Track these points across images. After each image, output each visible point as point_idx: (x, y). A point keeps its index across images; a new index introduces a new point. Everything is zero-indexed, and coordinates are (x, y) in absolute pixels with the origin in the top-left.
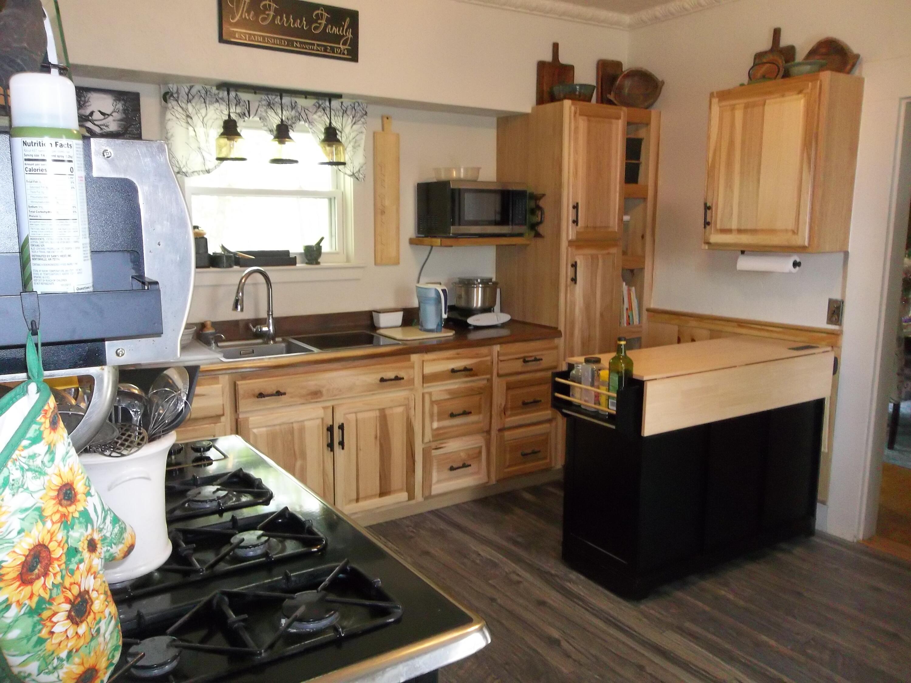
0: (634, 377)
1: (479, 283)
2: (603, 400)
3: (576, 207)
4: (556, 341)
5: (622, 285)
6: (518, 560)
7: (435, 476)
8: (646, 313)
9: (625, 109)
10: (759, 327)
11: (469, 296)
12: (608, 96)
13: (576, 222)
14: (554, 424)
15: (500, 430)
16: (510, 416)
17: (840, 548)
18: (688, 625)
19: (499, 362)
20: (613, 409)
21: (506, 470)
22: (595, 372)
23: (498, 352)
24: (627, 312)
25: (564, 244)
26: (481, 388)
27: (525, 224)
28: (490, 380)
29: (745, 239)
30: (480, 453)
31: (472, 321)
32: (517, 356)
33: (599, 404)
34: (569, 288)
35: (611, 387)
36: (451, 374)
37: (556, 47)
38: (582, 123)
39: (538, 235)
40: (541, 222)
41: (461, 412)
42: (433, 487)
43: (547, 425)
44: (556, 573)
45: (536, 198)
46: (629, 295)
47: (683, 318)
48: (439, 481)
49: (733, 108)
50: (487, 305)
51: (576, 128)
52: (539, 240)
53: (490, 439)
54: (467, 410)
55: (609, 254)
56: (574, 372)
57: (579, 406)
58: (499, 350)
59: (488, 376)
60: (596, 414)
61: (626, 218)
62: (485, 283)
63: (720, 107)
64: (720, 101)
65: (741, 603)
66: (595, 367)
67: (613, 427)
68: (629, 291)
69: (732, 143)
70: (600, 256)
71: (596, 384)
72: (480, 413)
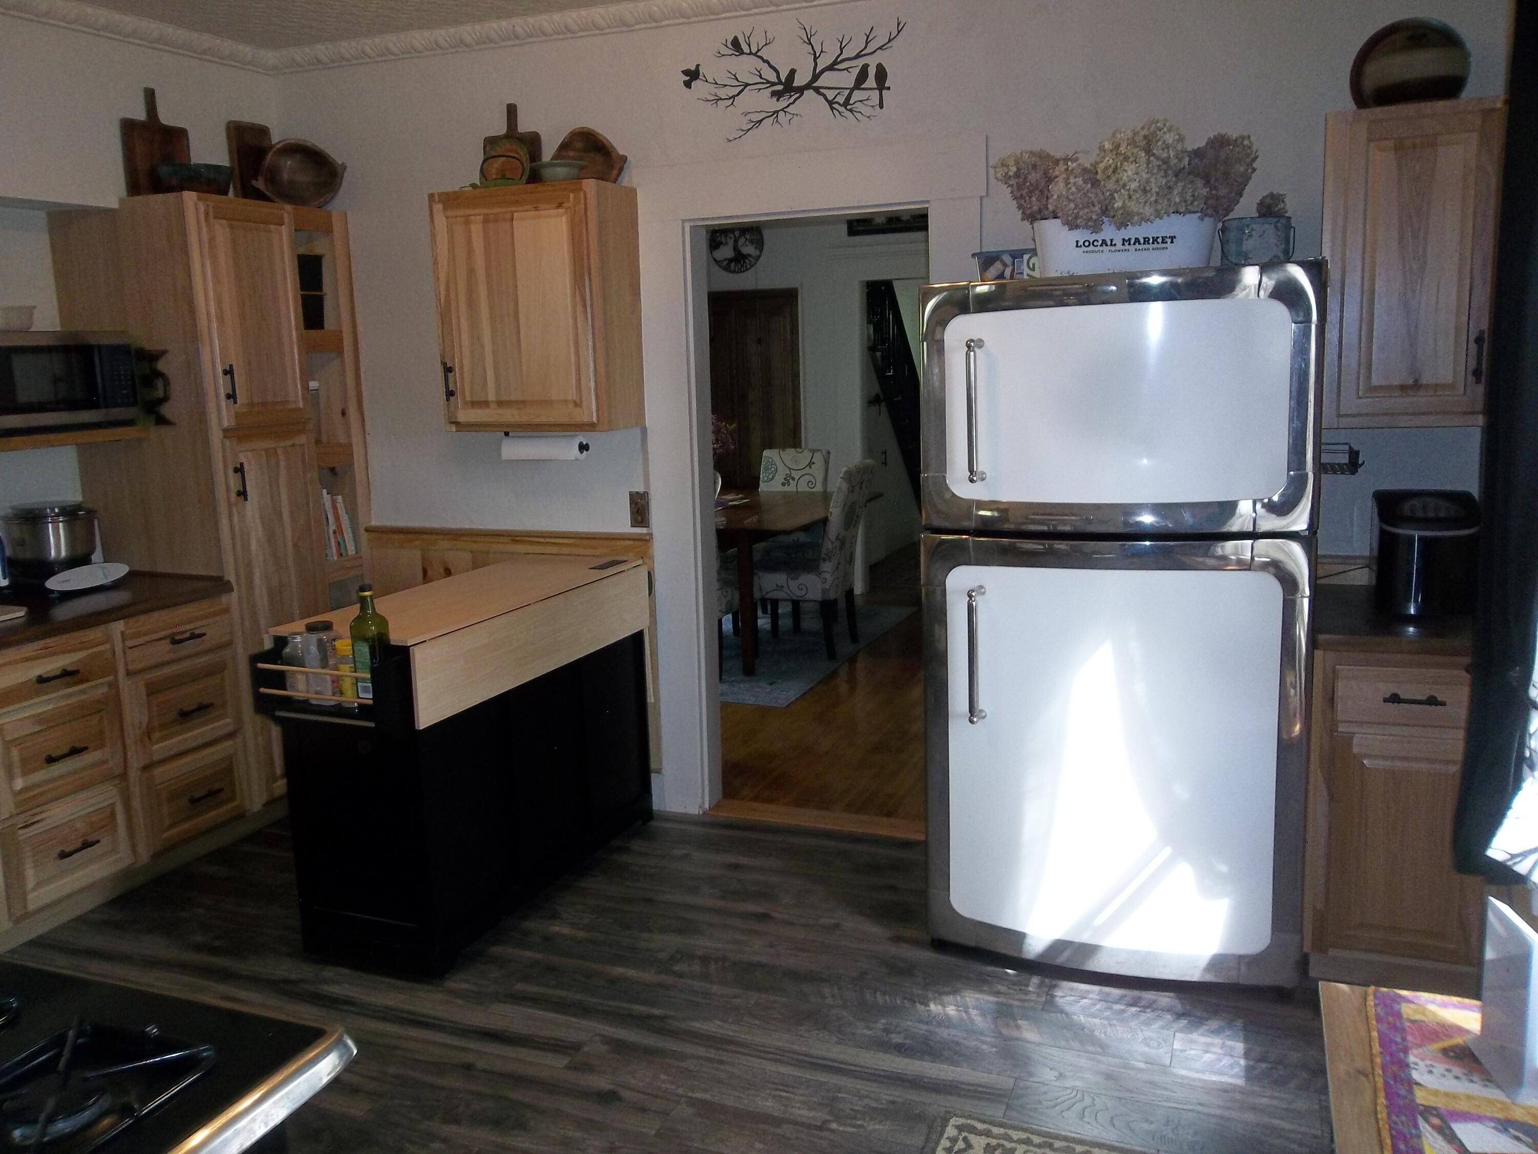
0: (392, 643)
1: (58, 515)
2: (347, 685)
3: (229, 372)
4: (224, 599)
5: (322, 495)
6: (226, 976)
7: (31, 876)
8: (366, 534)
9: (289, 207)
10: (542, 540)
11: (41, 541)
12: (254, 182)
13: (232, 396)
14: (239, 739)
15: (146, 768)
16: (159, 740)
17: (683, 827)
18: (520, 987)
19: (128, 651)
20: (367, 697)
21: (165, 835)
22: (328, 644)
23: (122, 633)
24: (336, 537)
25: (216, 436)
26: (99, 702)
27: (134, 404)
28: (114, 685)
29: (508, 415)
30: (113, 814)
31: (54, 583)
32: (160, 635)
33: (342, 693)
34: (234, 510)
35: (358, 665)
36: (37, 685)
37: (150, 96)
38: (222, 231)
39: (162, 421)
40: (165, 399)
41: (66, 750)
42: (30, 897)
43: (230, 743)
44: (299, 976)
45: (149, 357)
46: (335, 507)
47: (425, 536)
48: (38, 885)
49: (467, 222)
50: (80, 551)
51: (212, 239)
52: (164, 430)
53: (128, 787)
54: (79, 745)
55: (293, 445)
56: (287, 650)
57: (306, 702)
58: (123, 629)
59: (110, 678)
60: (339, 710)
61: (313, 385)
62: (70, 513)
63: (447, 218)
64: (445, 209)
65: (581, 934)
66: (324, 636)
67: (372, 725)
68: (334, 502)
69: (471, 272)
70: (280, 451)
71: (332, 662)
72: (102, 746)
